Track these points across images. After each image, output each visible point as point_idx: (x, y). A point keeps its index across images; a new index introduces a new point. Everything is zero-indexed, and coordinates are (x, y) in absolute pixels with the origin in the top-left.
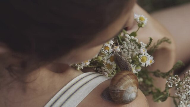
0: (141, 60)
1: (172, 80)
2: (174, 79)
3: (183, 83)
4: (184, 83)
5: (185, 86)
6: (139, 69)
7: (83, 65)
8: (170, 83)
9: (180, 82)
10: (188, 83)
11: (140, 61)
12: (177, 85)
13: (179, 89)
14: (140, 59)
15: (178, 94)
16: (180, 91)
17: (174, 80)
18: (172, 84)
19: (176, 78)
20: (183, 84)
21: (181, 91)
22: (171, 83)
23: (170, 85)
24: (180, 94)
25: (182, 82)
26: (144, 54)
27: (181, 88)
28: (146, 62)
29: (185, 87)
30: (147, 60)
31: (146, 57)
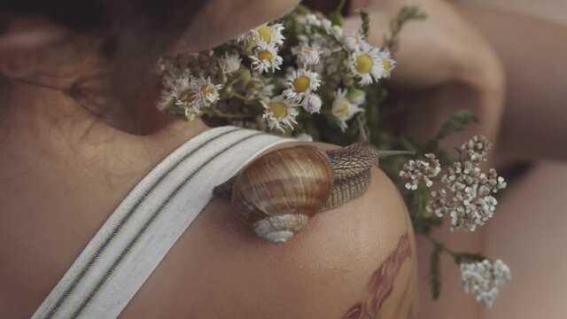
0: (357, 68)
1: (417, 168)
2: (422, 165)
3: (448, 177)
4: (452, 178)
5: (456, 188)
6: (360, 97)
7: (198, 101)
8: (410, 179)
9: (441, 174)
10: (464, 177)
11: (355, 72)
12: (430, 183)
13: (438, 194)
14: (353, 67)
15: (433, 209)
16: (438, 202)
17: (422, 169)
18: (416, 182)
19: (427, 164)
20: (449, 181)
21: (442, 201)
22: (413, 177)
23: (412, 184)
24: (440, 210)
25: (445, 176)
26: (361, 50)
27: (444, 191)
28: (370, 69)
29: (454, 190)
30: (372, 64)
31: (369, 56)
